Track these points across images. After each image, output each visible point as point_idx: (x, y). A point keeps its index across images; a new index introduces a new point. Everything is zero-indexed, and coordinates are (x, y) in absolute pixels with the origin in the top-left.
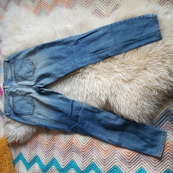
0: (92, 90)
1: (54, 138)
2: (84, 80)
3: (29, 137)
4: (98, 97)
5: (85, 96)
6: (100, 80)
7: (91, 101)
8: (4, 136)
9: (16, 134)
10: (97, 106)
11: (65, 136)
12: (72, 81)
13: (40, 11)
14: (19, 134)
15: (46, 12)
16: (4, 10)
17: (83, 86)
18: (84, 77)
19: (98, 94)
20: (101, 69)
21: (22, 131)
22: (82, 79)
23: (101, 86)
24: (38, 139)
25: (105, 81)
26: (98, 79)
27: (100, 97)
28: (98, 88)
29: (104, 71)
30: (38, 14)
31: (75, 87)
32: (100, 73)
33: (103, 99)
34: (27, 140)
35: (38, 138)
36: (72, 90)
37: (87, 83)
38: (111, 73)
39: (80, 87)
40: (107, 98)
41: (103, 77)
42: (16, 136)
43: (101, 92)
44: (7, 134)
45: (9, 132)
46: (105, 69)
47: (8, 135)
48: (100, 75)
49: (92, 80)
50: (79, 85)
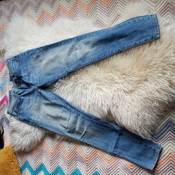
0: (94, 100)
1: (58, 147)
2: (86, 90)
3: (35, 145)
4: (100, 107)
5: (87, 106)
6: (102, 91)
7: (93, 111)
8: (10, 144)
9: (22, 143)
10: (99, 117)
11: (69, 145)
12: (75, 91)
13: (43, 21)
14: (24, 143)
15: (49, 22)
16: (8, 20)
17: (85, 97)
18: (86, 88)
19: (100, 104)
20: (102, 80)
21: (28, 140)
22: (85, 89)
23: (102, 97)
24: (43, 148)
25: (107, 92)
26: (100, 90)
27: (102, 108)
28: (100, 99)
29: (105, 82)
30: (41, 24)
31: (78, 98)
32: (101, 83)
33: (105, 110)
34: (33, 148)
35: (43, 146)
36: (74, 100)
37: (89, 94)
38: (112, 84)
39: (82, 98)
40: (109, 109)
41: (105, 87)
42: (21, 145)
43: (103, 102)
44: (13, 142)
45: (15, 141)
46: (107, 79)
47: (14, 143)
48: (102, 86)
49: (93, 90)
50: (82, 95)
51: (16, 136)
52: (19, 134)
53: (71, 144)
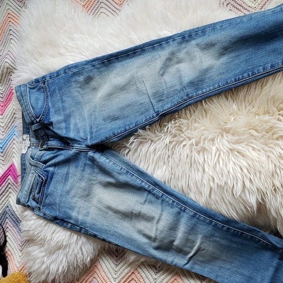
0: (225, 178)
1: (130, 279)
2: (204, 154)
3: (77, 273)
5: (206, 191)
6: (243, 156)
7: (220, 203)
8: (20, 268)
9: (48, 268)
10: (234, 216)
11: (156, 277)
12: (174, 156)
13: (98, 5)
14: (54, 268)
15: (112, 7)
17: (201, 169)
18: (204, 150)
19: (239, 187)
21: (61, 262)
22: (199, 152)
23: (245, 170)
24: (94, 279)
25: (257, 159)
26: (236, 153)
29: (252, 136)
30: (93, 11)
31: (181, 171)
33: (253, 200)
34: (71, 280)
35: (95, 275)
36: (173, 177)
37: (212, 164)
38: (271, 141)
39: (193, 171)
40: (263, 199)
41: (250, 149)
42: (47, 272)
43: (248, 183)
44: (29, 265)
45: (32, 263)
47: (30, 268)
48: (243, 145)
49: (222, 154)
50: (191, 166)
51: (35, 252)
52: (42, 249)
53: (159, 274)
